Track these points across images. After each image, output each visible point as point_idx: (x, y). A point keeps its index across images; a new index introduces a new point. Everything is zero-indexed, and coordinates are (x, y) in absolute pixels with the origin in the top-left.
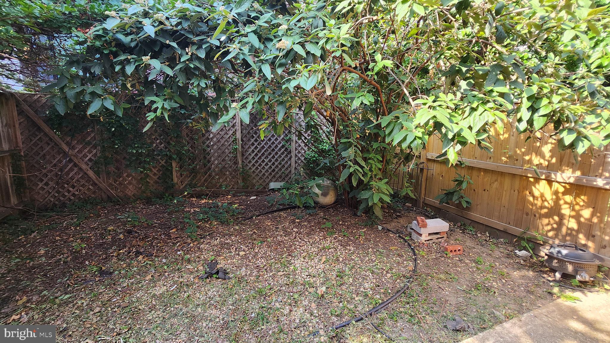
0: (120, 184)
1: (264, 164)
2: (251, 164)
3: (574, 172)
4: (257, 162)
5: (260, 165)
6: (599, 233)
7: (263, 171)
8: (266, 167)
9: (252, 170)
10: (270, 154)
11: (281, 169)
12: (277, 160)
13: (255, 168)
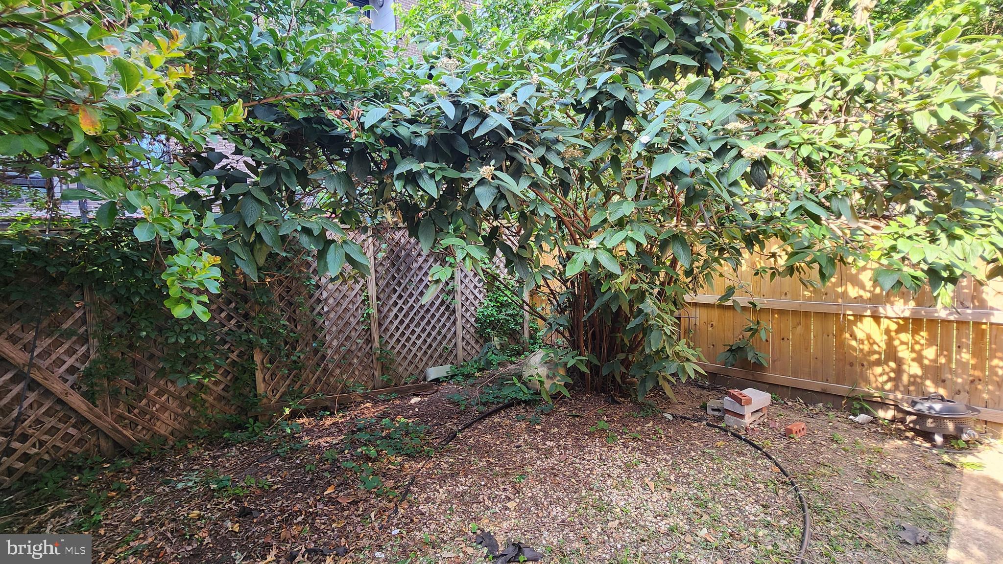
0: (143, 413)
1: (415, 336)
2: (394, 339)
3: (906, 303)
4: (403, 334)
5: (408, 339)
6: (950, 377)
7: (414, 350)
8: (419, 342)
9: (396, 350)
10: (423, 317)
11: (441, 343)
12: (434, 327)
13: (400, 345)
